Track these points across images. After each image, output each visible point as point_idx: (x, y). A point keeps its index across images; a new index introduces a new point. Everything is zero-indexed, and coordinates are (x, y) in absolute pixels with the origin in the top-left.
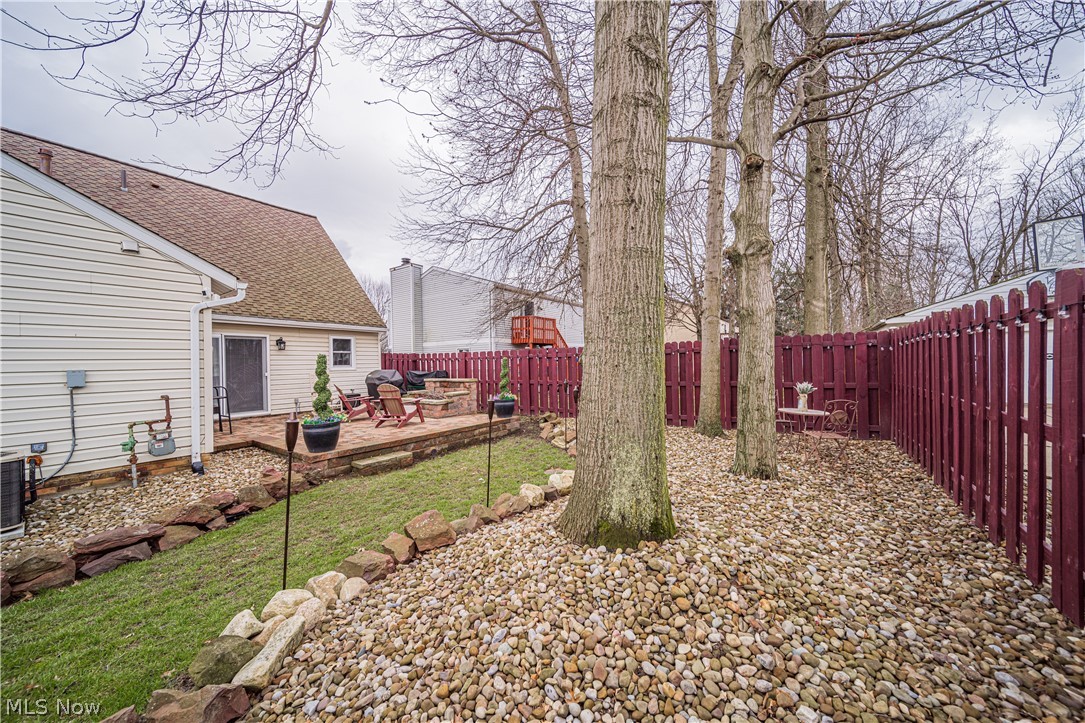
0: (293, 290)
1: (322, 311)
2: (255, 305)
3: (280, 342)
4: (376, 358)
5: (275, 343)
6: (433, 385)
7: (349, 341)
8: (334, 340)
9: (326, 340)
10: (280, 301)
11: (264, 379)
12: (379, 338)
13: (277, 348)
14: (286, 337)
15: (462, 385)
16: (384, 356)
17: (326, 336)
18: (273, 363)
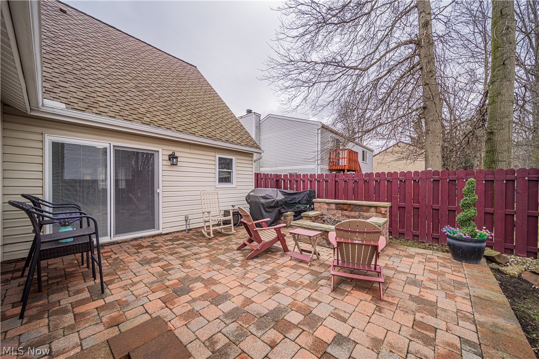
0: (183, 109)
1: (210, 130)
2: (148, 115)
3: (172, 157)
4: (251, 176)
5: (167, 158)
6: (326, 206)
7: (232, 160)
8: (220, 159)
9: (214, 159)
10: (173, 115)
11: (156, 195)
12: (255, 158)
13: (169, 163)
14: (180, 152)
15: (373, 209)
16: (257, 175)
17: (213, 154)
18: (165, 178)
